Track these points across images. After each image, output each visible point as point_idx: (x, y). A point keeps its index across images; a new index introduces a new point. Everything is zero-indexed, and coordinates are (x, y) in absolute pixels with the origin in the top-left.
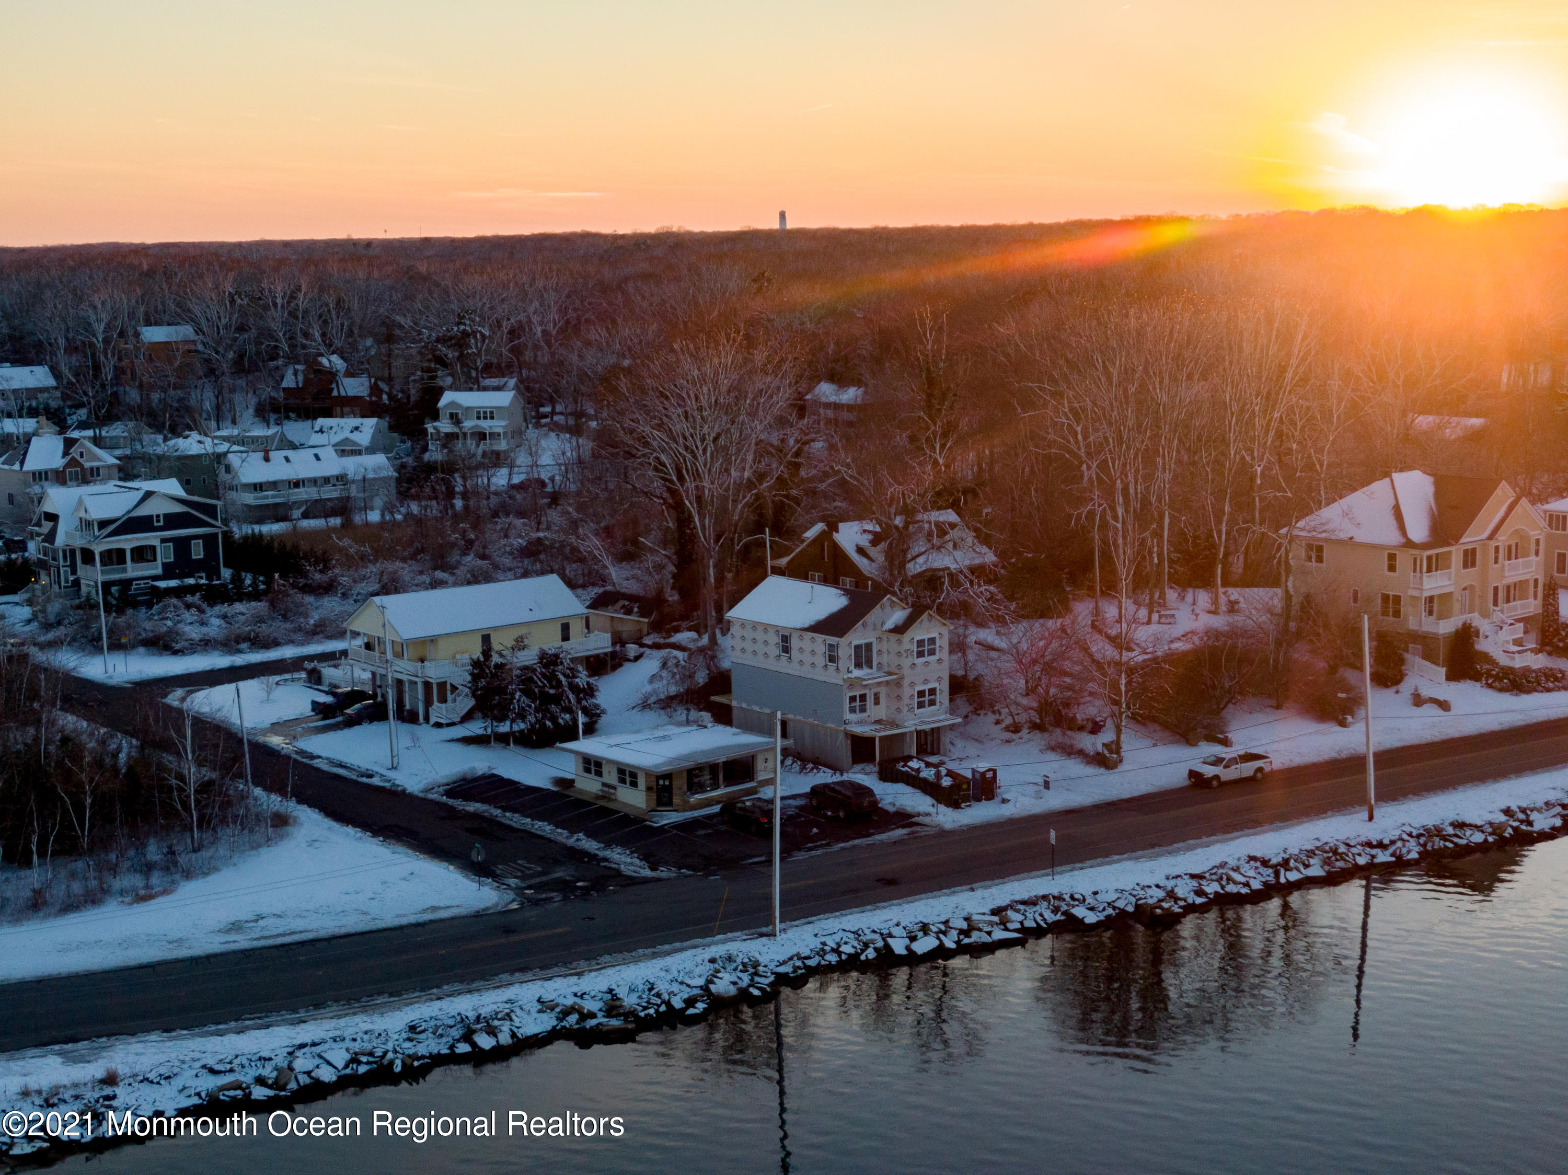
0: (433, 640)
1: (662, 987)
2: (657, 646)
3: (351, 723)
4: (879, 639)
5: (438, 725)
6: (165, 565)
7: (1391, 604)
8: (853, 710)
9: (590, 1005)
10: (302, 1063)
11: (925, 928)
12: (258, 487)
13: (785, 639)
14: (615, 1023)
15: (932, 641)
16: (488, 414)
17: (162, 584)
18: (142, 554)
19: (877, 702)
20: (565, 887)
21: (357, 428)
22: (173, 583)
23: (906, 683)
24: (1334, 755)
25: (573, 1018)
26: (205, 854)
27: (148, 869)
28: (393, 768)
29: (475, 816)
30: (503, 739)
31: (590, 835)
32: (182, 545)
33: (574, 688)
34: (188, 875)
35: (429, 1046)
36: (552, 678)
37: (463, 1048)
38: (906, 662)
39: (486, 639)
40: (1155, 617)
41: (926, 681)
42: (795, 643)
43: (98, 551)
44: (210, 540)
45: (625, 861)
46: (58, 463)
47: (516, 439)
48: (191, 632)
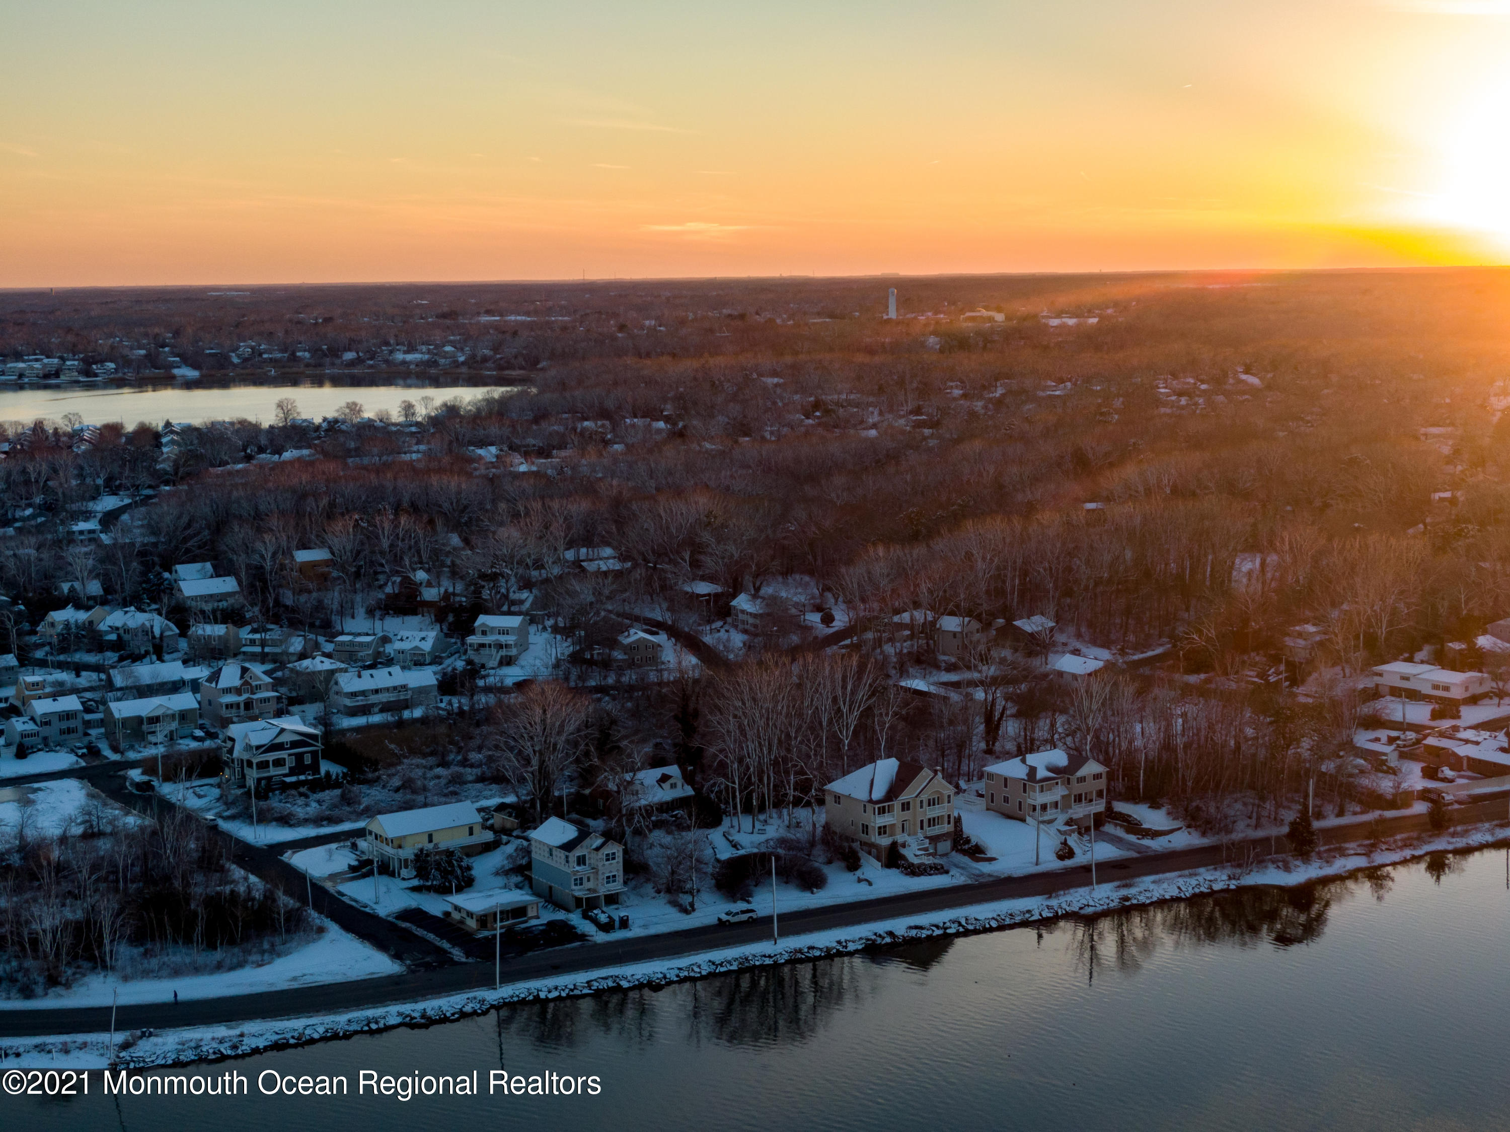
0: (405, 837)
1: (444, 1008)
2: (518, 837)
3: (364, 876)
4: (589, 853)
5: (404, 879)
6: (290, 768)
7: (865, 828)
8: (576, 885)
9: (414, 1014)
10: (307, 1032)
11: (556, 988)
12: (354, 694)
13: (551, 850)
14: (423, 1021)
15: (614, 854)
16: (504, 632)
17: (289, 780)
18: (279, 763)
19: (589, 880)
20: (428, 966)
21: (423, 639)
22: (293, 779)
23: (600, 873)
24: (795, 909)
25: (408, 1019)
26: (288, 945)
27: (263, 952)
28: (376, 903)
29: (405, 930)
30: (429, 889)
31: (449, 941)
32: (299, 757)
33: (460, 867)
34: (279, 955)
35: (354, 1027)
36: (450, 863)
37: (366, 1028)
38: (600, 864)
39: (430, 838)
40: (756, 830)
41: (611, 872)
42: (554, 853)
43: (255, 761)
44: (314, 754)
45: (457, 954)
46: (237, 683)
47: (523, 646)
48: (300, 812)
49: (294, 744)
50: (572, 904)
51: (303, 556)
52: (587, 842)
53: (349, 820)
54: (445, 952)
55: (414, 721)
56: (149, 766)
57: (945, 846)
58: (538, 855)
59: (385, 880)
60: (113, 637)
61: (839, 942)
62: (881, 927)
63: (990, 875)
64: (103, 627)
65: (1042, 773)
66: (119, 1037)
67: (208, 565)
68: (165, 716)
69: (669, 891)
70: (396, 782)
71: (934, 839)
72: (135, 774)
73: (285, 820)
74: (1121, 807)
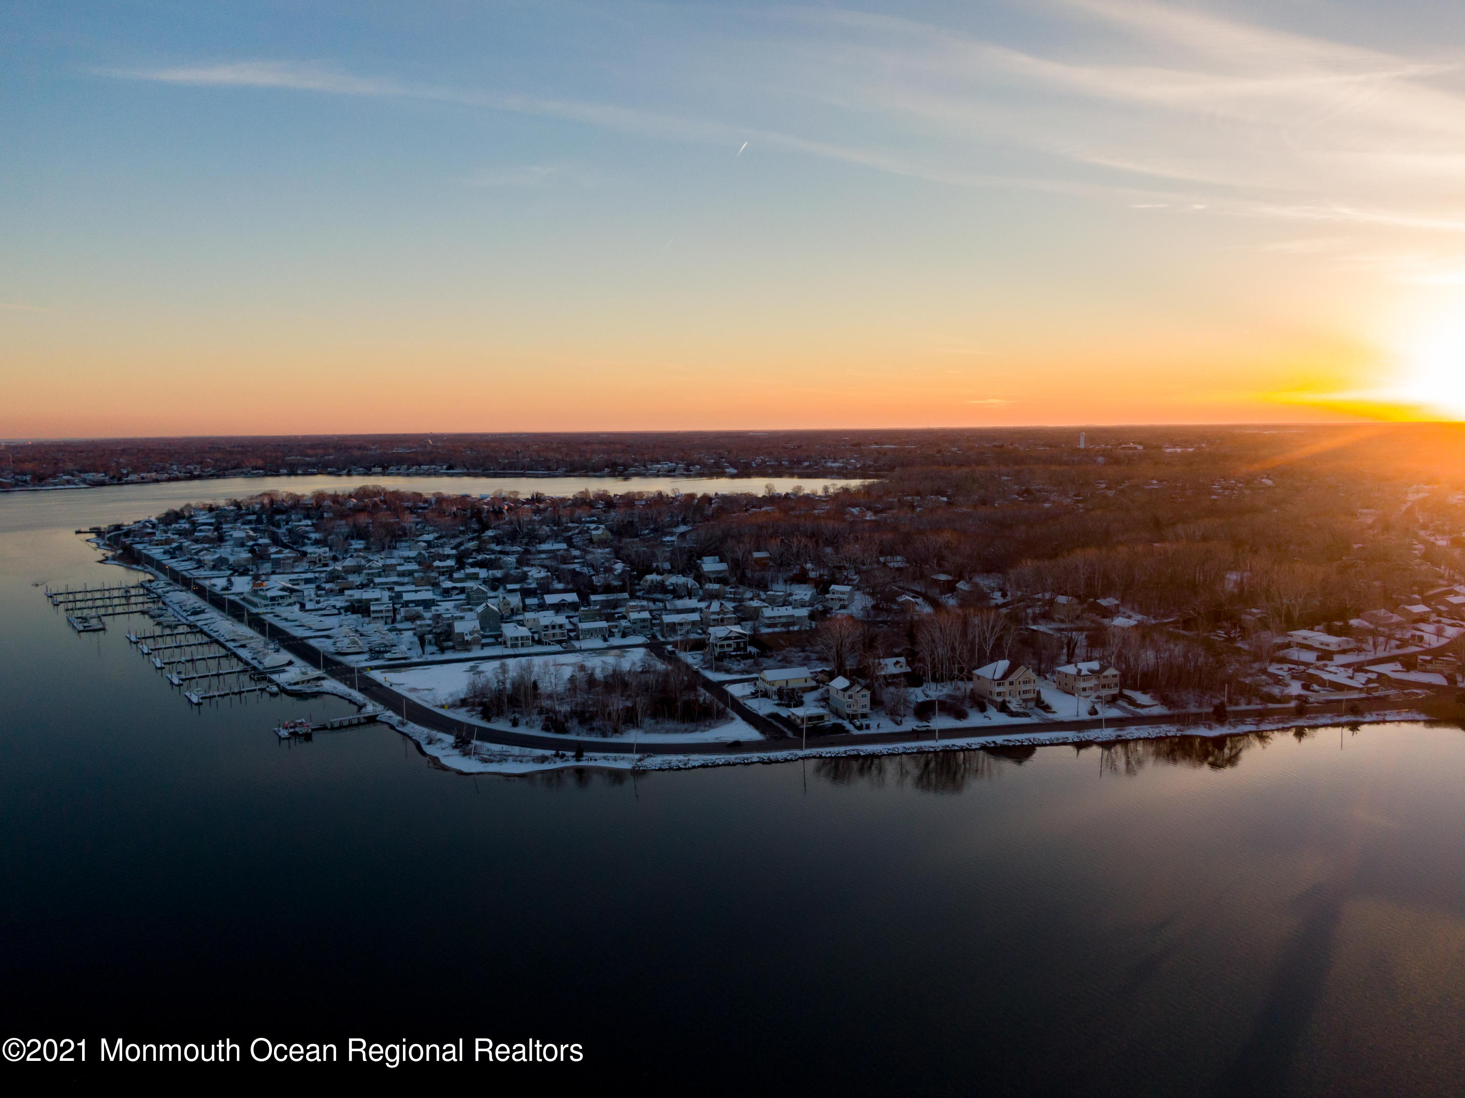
0: (775, 681)
1: (778, 757)
2: (825, 685)
3: (757, 697)
4: (855, 693)
5: (772, 700)
6: (734, 648)
7: (991, 693)
8: (847, 707)
9: (765, 758)
10: (717, 761)
12: (770, 618)
13: (838, 691)
14: (768, 761)
15: (866, 695)
16: (843, 593)
17: (732, 653)
18: (729, 646)
19: (854, 706)
20: (776, 738)
21: (806, 595)
22: (735, 653)
23: (859, 703)
24: (950, 727)
25: (761, 759)
26: (717, 724)
27: (706, 726)
28: (759, 709)
29: (769, 722)
30: (783, 705)
31: (787, 728)
32: (738, 644)
33: (798, 696)
34: (712, 728)
35: (737, 761)
36: (793, 694)
37: (743, 762)
38: (859, 699)
39: (787, 682)
40: (937, 690)
41: (864, 703)
42: (840, 693)
43: (718, 644)
44: (745, 643)
45: (790, 734)
46: (718, 610)
47: (851, 600)
48: (735, 667)
49: (736, 638)
50: (845, 716)
51: (757, 555)
52: (854, 688)
53: (756, 673)
54: (784, 732)
55: (794, 632)
56: (675, 644)
57: (1031, 704)
58: (832, 693)
59: (764, 699)
60: (671, 588)
61: (968, 744)
62: (990, 739)
63: (1052, 720)
64: (667, 583)
65: (1084, 672)
66: (637, 756)
67: (717, 558)
68: (686, 623)
69: (892, 714)
70: (780, 658)
71: (1025, 701)
72: (670, 648)
73: (728, 671)
74: (1127, 692)
